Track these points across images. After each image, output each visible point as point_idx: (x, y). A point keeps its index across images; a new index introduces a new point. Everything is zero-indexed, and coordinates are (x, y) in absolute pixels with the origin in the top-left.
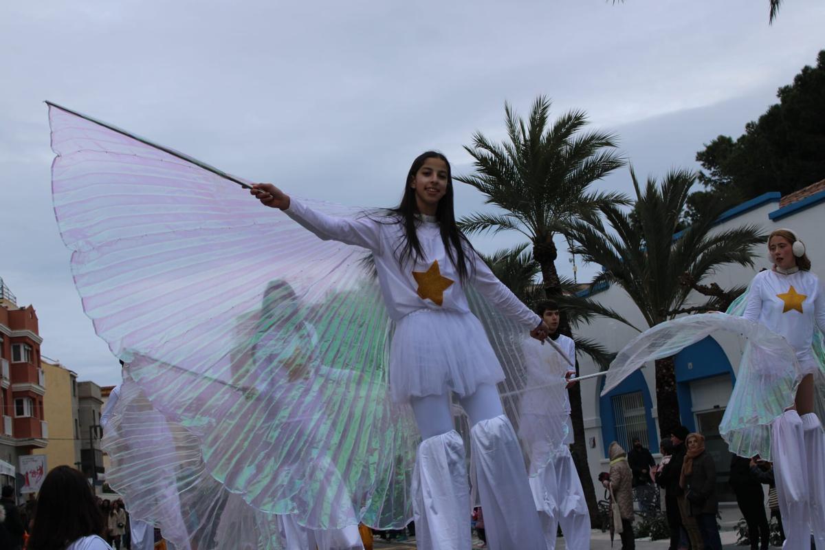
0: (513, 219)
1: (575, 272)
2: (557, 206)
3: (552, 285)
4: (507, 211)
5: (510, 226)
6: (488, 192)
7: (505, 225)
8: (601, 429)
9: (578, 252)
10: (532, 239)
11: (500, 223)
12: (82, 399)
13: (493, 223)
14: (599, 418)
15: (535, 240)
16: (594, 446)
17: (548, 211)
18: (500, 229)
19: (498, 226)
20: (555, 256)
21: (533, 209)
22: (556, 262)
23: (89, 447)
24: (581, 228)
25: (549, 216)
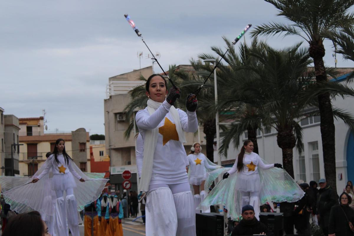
0: (297, 29)
1: (336, 64)
2: (328, 21)
3: (321, 74)
4: (293, 23)
5: (295, 33)
6: (282, 9)
7: (291, 31)
8: (346, 169)
9: (340, 52)
10: (309, 42)
11: (288, 30)
12: (6, 126)
13: (284, 30)
14: (346, 161)
15: (311, 43)
16: (341, 179)
17: (321, 24)
18: (287, 34)
19: (286, 32)
20: (323, 54)
21: (310, 22)
22: (324, 58)
23: (10, 157)
24: (343, 37)
25: (322, 27)
